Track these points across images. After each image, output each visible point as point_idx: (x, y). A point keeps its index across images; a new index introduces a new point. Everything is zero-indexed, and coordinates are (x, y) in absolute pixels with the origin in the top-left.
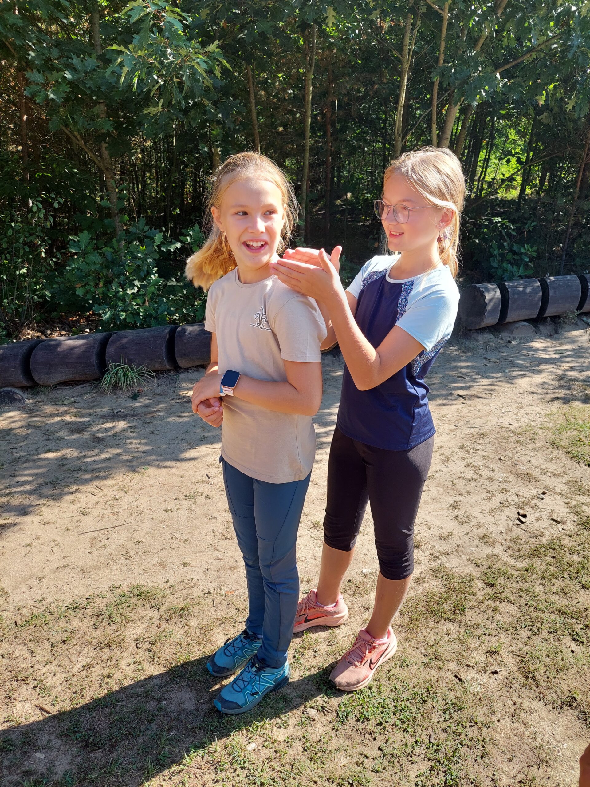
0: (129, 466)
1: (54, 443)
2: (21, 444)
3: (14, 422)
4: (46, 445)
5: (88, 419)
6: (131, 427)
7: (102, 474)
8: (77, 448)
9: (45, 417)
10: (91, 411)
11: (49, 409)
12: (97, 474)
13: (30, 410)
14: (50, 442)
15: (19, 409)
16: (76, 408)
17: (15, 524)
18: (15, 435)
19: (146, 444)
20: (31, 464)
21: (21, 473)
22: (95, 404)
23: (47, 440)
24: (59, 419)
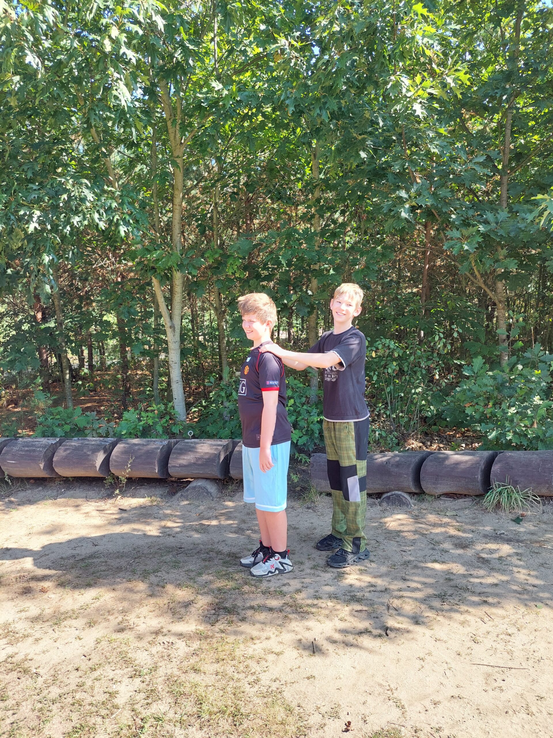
0: (519, 599)
1: (440, 555)
2: (410, 548)
3: (402, 525)
4: (432, 555)
5: (470, 536)
6: (517, 554)
7: (490, 600)
8: (463, 564)
9: (430, 525)
10: (473, 528)
11: (432, 518)
12: (485, 599)
13: (416, 516)
14: (435, 552)
15: (406, 513)
16: (458, 522)
17: (408, 632)
18: (404, 537)
19: (537, 577)
20: (419, 571)
21: (411, 578)
22: (476, 520)
23: (433, 549)
24: (443, 530)
